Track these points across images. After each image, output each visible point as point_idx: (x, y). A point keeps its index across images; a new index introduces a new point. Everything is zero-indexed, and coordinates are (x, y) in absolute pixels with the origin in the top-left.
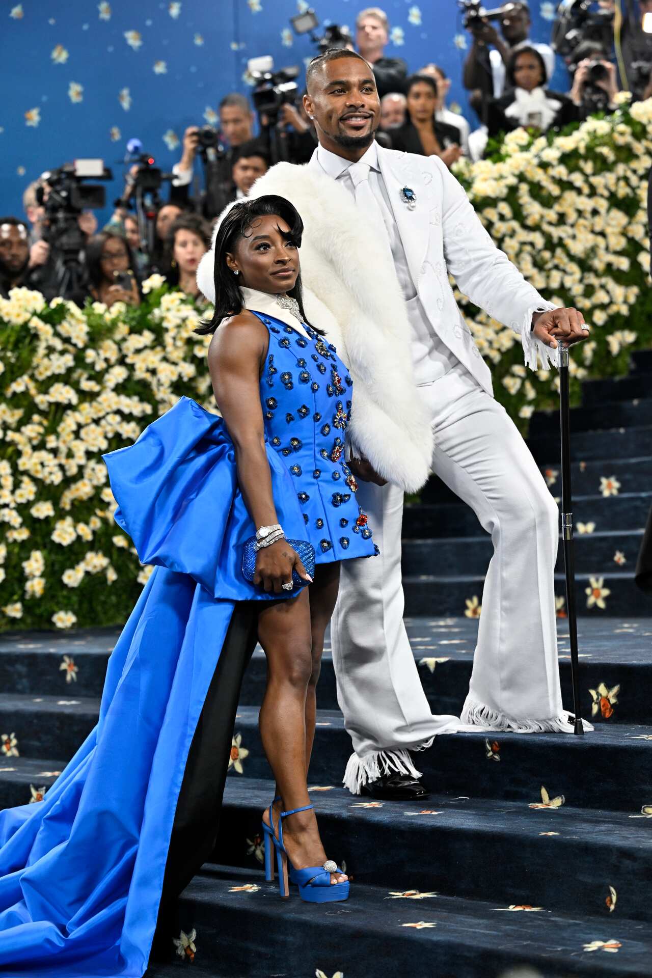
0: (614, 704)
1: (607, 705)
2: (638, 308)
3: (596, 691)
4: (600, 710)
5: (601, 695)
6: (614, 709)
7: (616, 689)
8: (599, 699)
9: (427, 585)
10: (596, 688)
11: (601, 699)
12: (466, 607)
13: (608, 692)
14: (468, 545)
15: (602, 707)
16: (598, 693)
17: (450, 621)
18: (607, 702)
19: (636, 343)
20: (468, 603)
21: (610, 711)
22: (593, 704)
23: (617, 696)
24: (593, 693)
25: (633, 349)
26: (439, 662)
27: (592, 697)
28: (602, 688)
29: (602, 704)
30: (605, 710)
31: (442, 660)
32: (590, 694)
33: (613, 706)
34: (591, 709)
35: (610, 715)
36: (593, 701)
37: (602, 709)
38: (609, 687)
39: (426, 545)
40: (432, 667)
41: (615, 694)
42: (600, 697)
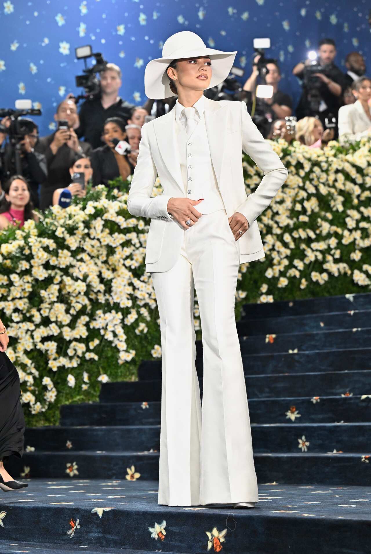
0: (223, 543)
1: (218, 543)
2: (249, 276)
3: (211, 533)
4: (213, 546)
5: (214, 536)
6: (223, 546)
7: (224, 532)
8: (213, 539)
9: (101, 457)
10: (211, 530)
11: (214, 539)
12: (127, 473)
13: (219, 534)
14: (129, 431)
15: (214, 544)
16: (212, 535)
17: (115, 483)
18: (218, 540)
19: (246, 298)
20: (128, 470)
21: (220, 547)
22: (209, 542)
23: (225, 537)
24: (209, 534)
25: (244, 303)
26: (105, 510)
27: (208, 537)
28: (215, 531)
29: (214, 542)
30: (217, 546)
31: (107, 509)
32: (207, 535)
33: (222, 544)
34: (207, 545)
35: (220, 550)
36: (209, 540)
37: (215, 546)
38: (220, 531)
39: (101, 430)
40: (100, 514)
41: (223, 536)
42: (213, 538)
